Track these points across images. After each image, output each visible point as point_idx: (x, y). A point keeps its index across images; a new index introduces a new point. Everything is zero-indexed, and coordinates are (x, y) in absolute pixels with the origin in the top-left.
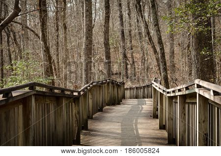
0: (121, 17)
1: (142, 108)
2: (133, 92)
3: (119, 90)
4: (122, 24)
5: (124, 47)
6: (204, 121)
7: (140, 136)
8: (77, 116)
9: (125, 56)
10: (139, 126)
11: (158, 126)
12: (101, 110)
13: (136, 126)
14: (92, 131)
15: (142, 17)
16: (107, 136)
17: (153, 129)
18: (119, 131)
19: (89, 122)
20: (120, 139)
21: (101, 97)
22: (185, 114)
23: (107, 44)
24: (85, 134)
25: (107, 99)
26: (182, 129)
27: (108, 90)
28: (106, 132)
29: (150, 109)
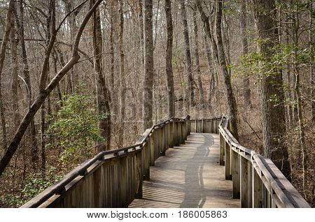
0: (186, 33)
1: (209, 151)
2: (200, 125)
3: (183, 128)
4: (187, 42)
5: (189, 70)
6: (259, 190)
7: (205, 188)
8: (139, 169)
9: (191, 79)
10: (204, 175)
11: (224, 176)
12: (163, 154)
13: (201, 174)
14: (154, 181)
15: (210, 37)
16: (169, 188)
17: (219, 179)
18: (183, 182)
19: (151, 169)
20: (184, 192)
21: (163, 140)
22: (247, 174)
23: (169, 72)
24: (147, 185)
25: (170, 139)
26: (244, 188)
27: (171, 130)
28: (169, 183)
29: (216, 153)
